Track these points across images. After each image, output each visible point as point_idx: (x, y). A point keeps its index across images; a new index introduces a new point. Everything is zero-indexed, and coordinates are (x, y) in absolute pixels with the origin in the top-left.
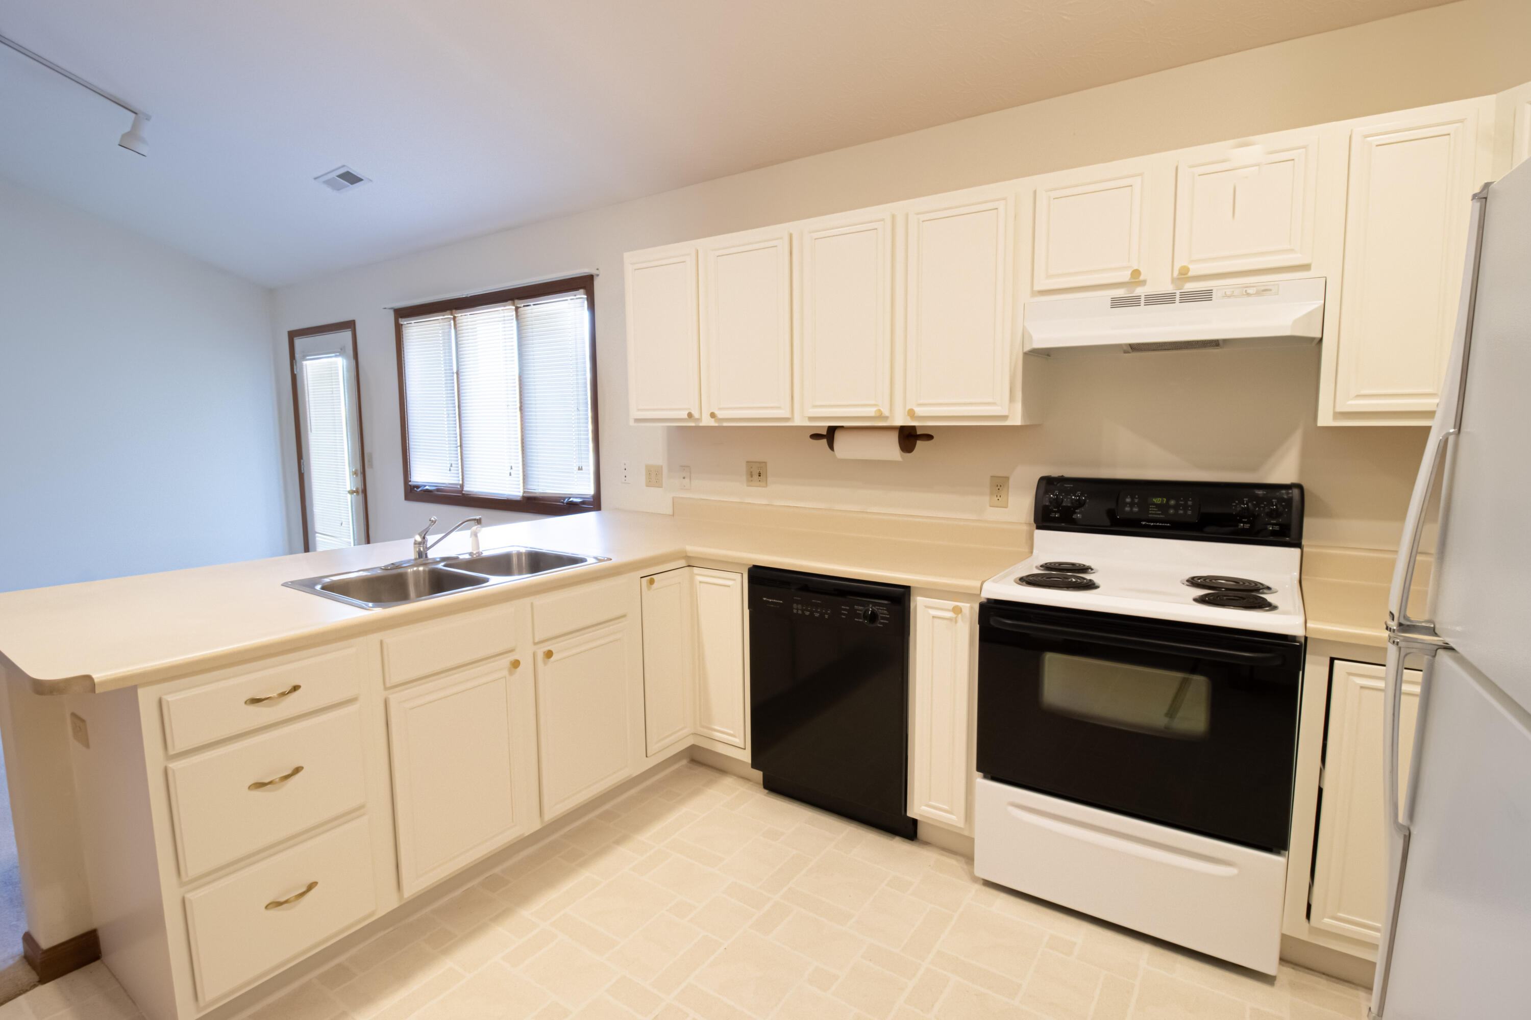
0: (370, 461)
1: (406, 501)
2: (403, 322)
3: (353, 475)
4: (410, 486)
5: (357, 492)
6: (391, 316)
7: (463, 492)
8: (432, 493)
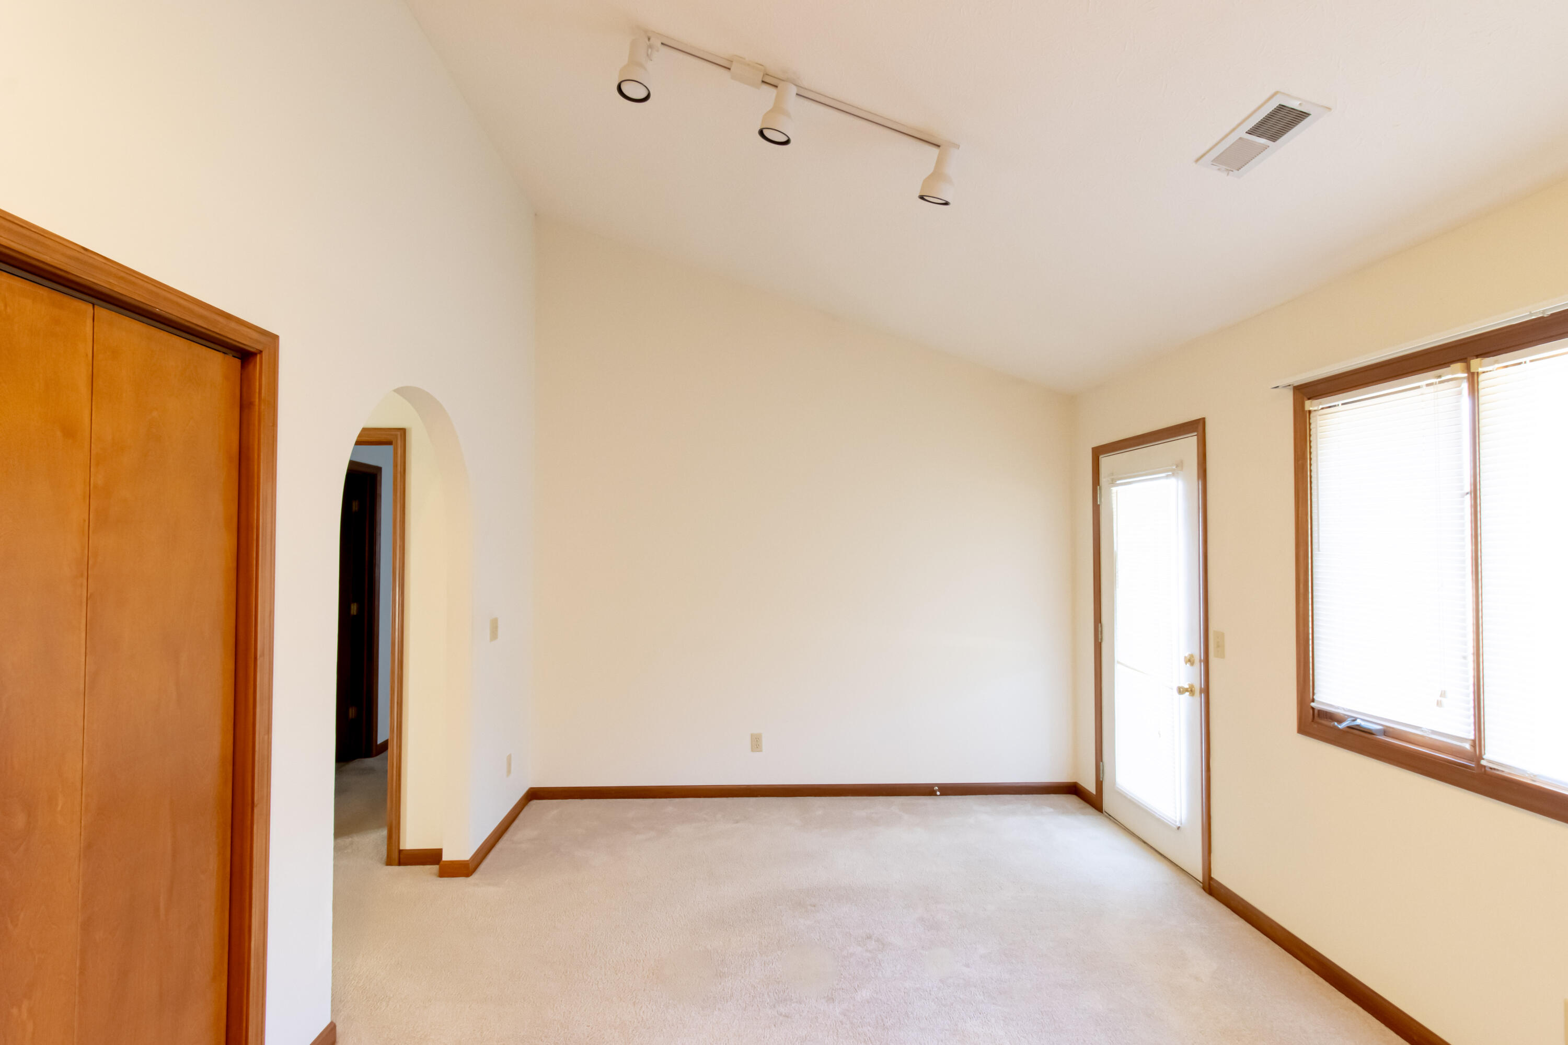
0: (1220, 646)
1: (1298, 734)
2: (1309, 405)
3: (1186, 663)
4: (1313, 709)
5: (1191, 691)
6: (1288, 399)
7: (1483, 762)
8: (1370, 736)
